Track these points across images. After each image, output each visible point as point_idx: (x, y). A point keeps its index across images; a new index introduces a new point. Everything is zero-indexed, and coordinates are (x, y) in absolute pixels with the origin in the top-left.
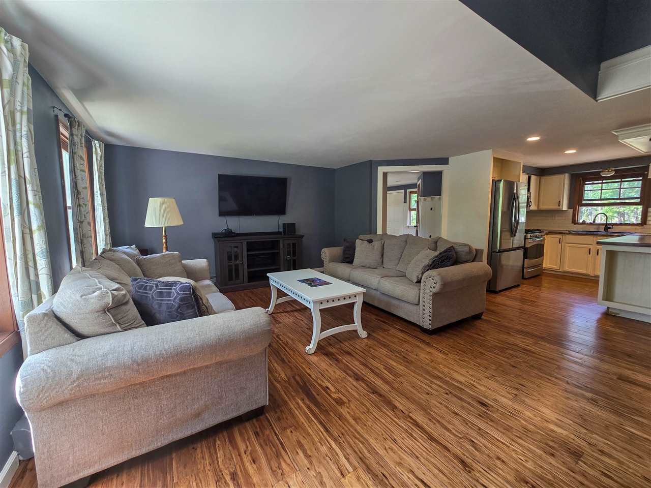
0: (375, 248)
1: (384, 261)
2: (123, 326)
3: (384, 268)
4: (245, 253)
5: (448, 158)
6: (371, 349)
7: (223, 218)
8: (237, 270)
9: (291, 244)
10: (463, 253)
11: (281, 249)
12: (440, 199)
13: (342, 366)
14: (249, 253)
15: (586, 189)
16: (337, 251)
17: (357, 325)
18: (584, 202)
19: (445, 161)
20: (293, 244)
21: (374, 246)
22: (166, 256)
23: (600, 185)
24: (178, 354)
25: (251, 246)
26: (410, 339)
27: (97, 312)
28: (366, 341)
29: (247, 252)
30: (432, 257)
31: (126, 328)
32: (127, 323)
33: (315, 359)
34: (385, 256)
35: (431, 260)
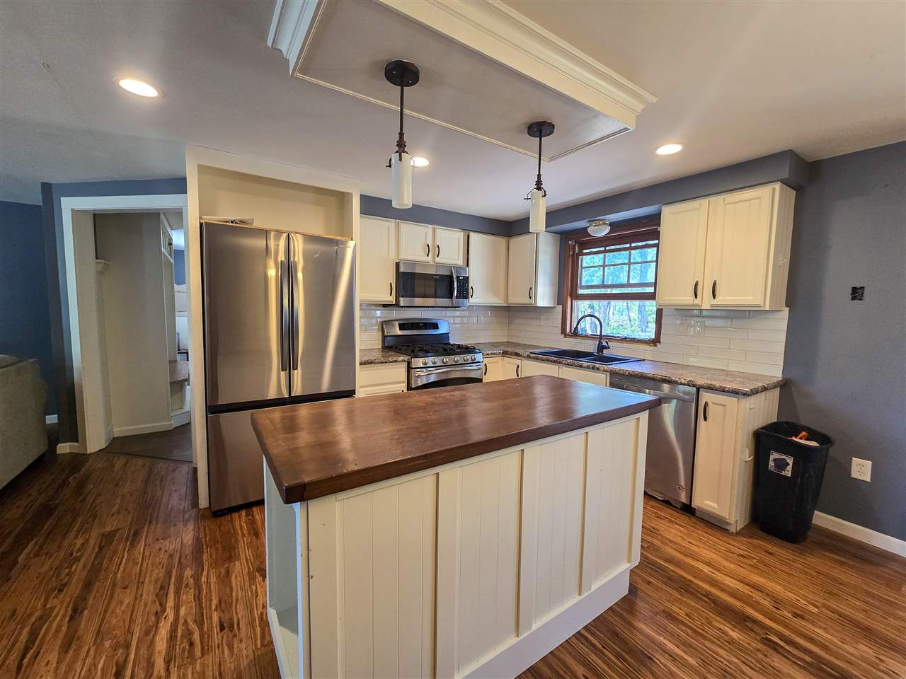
15: (585, 265)
18: (581, 292)
23: (601, 256)
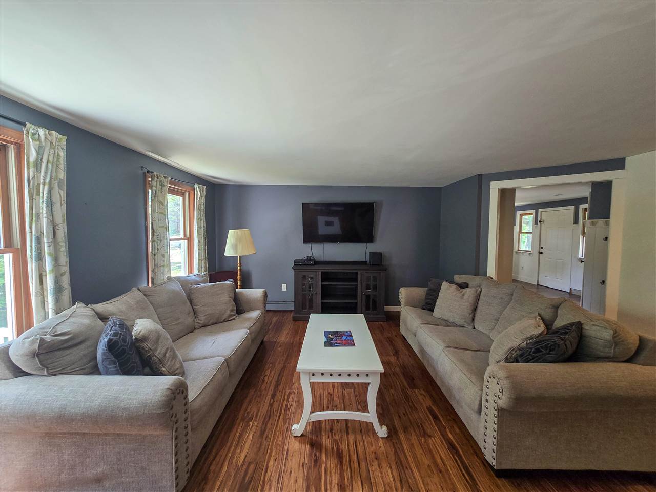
0: (466, 297)
1: (476, 318)
2: (50, 371)
3: (474, 328)
4: (320, 283)
5: (624, 159)
6: (376, 463)
7: (308, 246)
8: (311, 301)
9: (371, 277)
10: (601, 342)
11: (359, 282)
12: (607, 224)
13: (313, 475)
14: (324, 283)
16: (420, 292)
17: (371, 416)
19: (619, 164)
20: (373, 277)
21: (463, 295)
22: (215, 286)
24: (60, 416)
25: (326, 276)
26: (453, 471)
27: (27, 356)
28: (381, 443)
29: (322, 282)
30: (529, 336)
31: (54, 373)
32: (57, 368)
33: (295, 445)
34: (478, 311)
35: (525, 340)
